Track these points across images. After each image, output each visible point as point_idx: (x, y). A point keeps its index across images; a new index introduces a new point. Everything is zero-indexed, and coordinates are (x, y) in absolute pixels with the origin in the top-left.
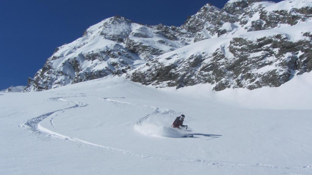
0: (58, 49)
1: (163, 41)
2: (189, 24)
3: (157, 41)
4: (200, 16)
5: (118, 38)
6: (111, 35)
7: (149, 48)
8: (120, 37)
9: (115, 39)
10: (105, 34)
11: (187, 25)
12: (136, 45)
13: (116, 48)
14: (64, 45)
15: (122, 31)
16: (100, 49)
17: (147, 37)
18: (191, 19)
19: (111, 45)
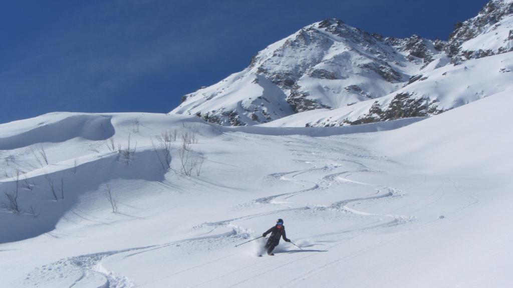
0: (184, 99)
1: (358, 87)
2: (455, 40)
3: (345, 88)
4: (480, 22)
5: (285, 79)
6: (274, 74)
7: (314, 105)
8: (290, 77)
9: (280, 82)
10: (266, 70)
11: (450, 42)
12: (298, 97)
13: (255, 106)
14: (200, 89)
15: (299, 63)
16: (224, 109)
17: (336, 79)
18: (462, 29)
19: (250, 99)
